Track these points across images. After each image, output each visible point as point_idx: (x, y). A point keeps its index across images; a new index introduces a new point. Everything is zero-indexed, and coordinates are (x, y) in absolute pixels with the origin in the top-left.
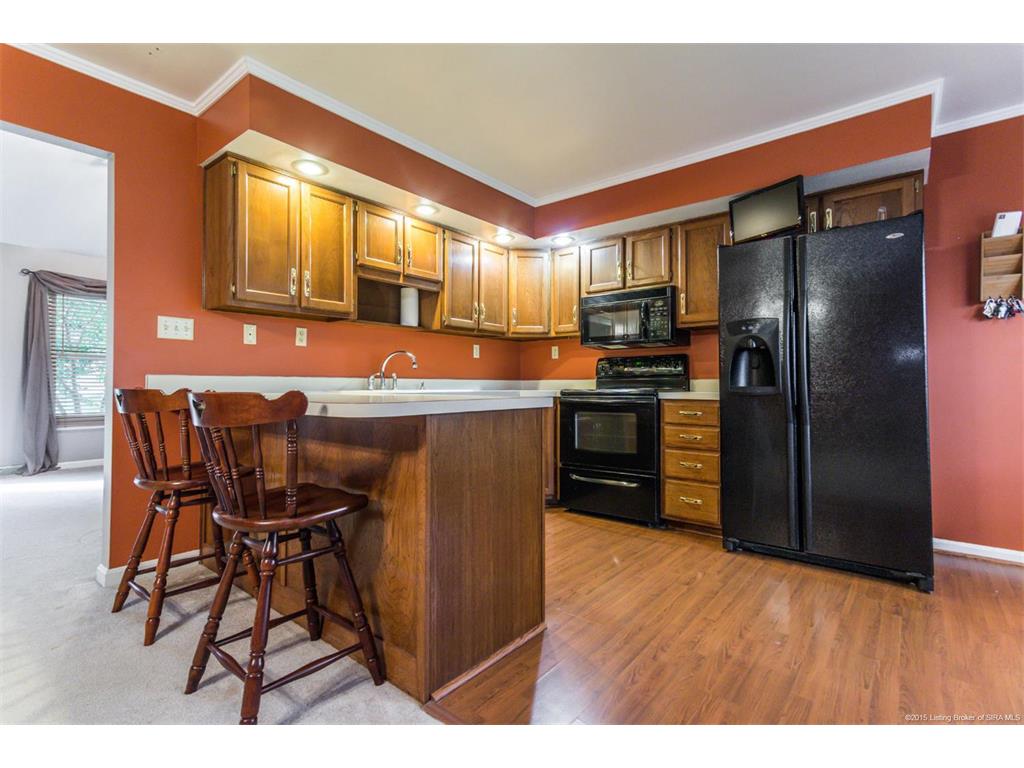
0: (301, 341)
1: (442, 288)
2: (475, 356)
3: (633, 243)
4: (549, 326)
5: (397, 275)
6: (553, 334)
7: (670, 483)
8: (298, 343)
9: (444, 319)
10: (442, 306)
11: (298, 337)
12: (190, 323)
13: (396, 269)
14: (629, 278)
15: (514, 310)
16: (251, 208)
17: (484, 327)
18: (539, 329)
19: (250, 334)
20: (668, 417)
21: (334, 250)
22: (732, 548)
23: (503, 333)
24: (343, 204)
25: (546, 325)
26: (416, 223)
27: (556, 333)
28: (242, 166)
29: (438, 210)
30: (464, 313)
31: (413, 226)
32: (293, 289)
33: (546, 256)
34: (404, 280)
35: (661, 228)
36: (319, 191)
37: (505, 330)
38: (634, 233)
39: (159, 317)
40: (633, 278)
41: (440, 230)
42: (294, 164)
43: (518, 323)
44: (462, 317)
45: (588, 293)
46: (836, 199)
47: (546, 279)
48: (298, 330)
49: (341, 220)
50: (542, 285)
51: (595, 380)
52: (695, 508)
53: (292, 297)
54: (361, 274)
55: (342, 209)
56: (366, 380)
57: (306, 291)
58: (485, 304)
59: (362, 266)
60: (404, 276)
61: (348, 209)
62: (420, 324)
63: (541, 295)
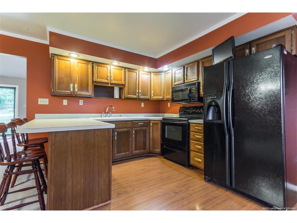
0: (81, 103)
1: (125, 87)
2: (142, 106)
3: (187, 68)
4: (164, 96)
5: (108, 83)
6: (165, 99)
7: (192, 152)
8: (80, 104)
9: (125, 96)
10: (125, 92)
11: (80, 102)
12: (48, 100)
13: (107, 82)
14: (186, 80)
15: (152, 92)
16: (58, 68)
17: (141, 98)
18: (161, 97)
19: (65, 102)
20: (192, 129)
21: (85, 78)
22: (207, 181)
23: (149, 99)
24: (88, 64)
25: (163, 96)
26: (114, 67)
27: (166, 99)
28: (55, 57)
29: (119, 63)
30: (133, 93)
31: (113, 69)
32: (72, 90)
33: (163, 74)
34: (110, 85)
35: (195, 61)
36: (80, 61)
37: (149, 98)
38: (187, 64)
39: (39, 99)
40: (187, 80)
41: (124, 69)
42: (69, 54)
43: (153, 96)
44: (132, 95)
45: (174, 85)
46: (256, 43)
47: (163, 81)
48: (80, 100)
49: (88, 69)
50: (161, 83)
51: (179, 114)
52: (199, 163)
53: (71, 92)
54: (95, 84)
55: (88, 66)
56: (101, 114)
57: (76, 90)
58: (141, 90)
59: (95, 82)
60: (110, 84)
61: (90, 65)
62: (120, 97)
63: (161, 86)
